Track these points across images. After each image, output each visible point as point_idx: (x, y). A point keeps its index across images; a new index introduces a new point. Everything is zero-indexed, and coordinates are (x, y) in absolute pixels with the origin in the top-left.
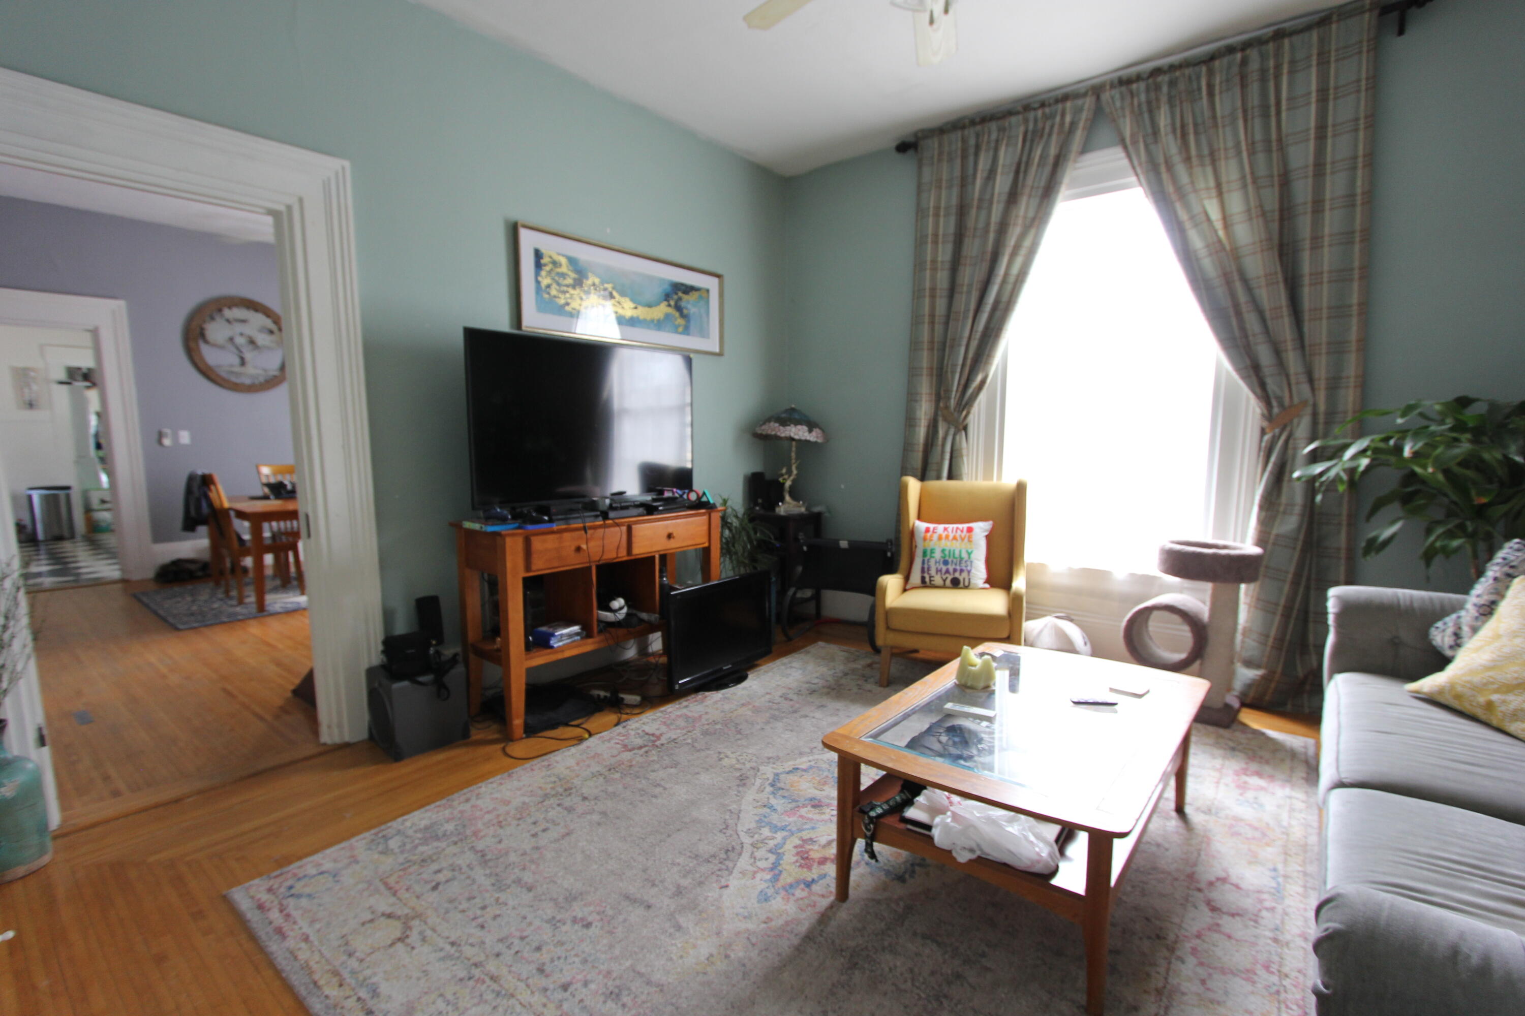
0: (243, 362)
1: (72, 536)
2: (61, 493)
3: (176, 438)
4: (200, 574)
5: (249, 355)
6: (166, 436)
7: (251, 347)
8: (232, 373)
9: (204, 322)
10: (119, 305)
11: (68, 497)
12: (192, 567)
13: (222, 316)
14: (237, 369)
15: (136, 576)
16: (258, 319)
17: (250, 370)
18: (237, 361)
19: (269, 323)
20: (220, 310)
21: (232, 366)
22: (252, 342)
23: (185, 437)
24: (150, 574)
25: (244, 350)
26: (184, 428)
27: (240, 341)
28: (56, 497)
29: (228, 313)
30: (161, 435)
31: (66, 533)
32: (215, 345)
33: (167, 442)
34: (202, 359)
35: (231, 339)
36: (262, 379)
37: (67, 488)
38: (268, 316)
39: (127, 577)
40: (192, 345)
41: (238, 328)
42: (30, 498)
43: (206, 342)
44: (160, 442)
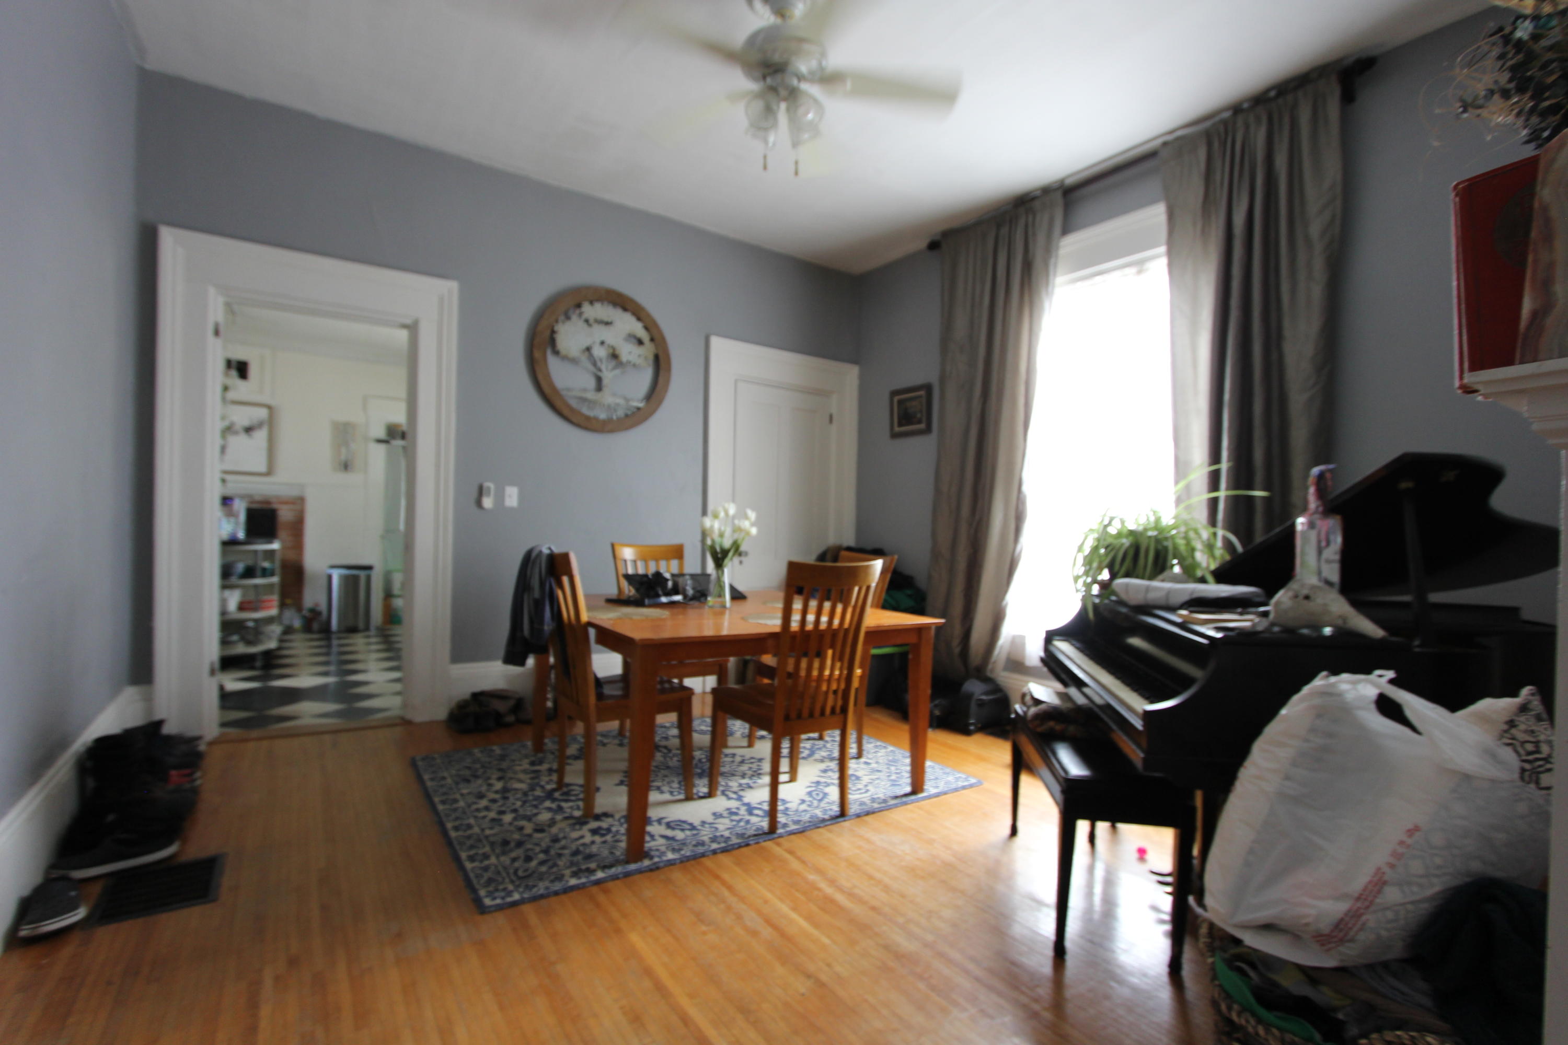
0: (599, 387)
1: (367, 628)
2: (362, 574)
3: (500, 497)
4: (511, 719)
5: (608, 375)
6: (488, 494)
7: (613, 363)
8: (584, 400)
9: (557, 321)
10: (449, 288)
11: (369, 579)
12: (501, 706)
13: (581, 314)
14: (591, 395)
15: (419, 717)
16: (627, 324)
17: (607, 398)
18: (592, 383)
19: (638, 329)
20: (579, 306)
21: (585, 390)
22: (614, 356)
23: (512, 496)
24: (441, 714)
25: (603, 367)
26: (512, 484)
27: (600, 352)
28: (356, 579)
29: (589, 311)
30: (481, 491)
31: (361, 625)
32: (566, 358)
33: (488, 502)
34: (548, 376)
35: (588, 349)
36: (621, 413)
37: (369, 568)
38: (639, 319)
39: (409, 716)
40: (537, 354)
41: (601, 333)
42: (330, 577)
43: (556, 352)
44: (479, 503)
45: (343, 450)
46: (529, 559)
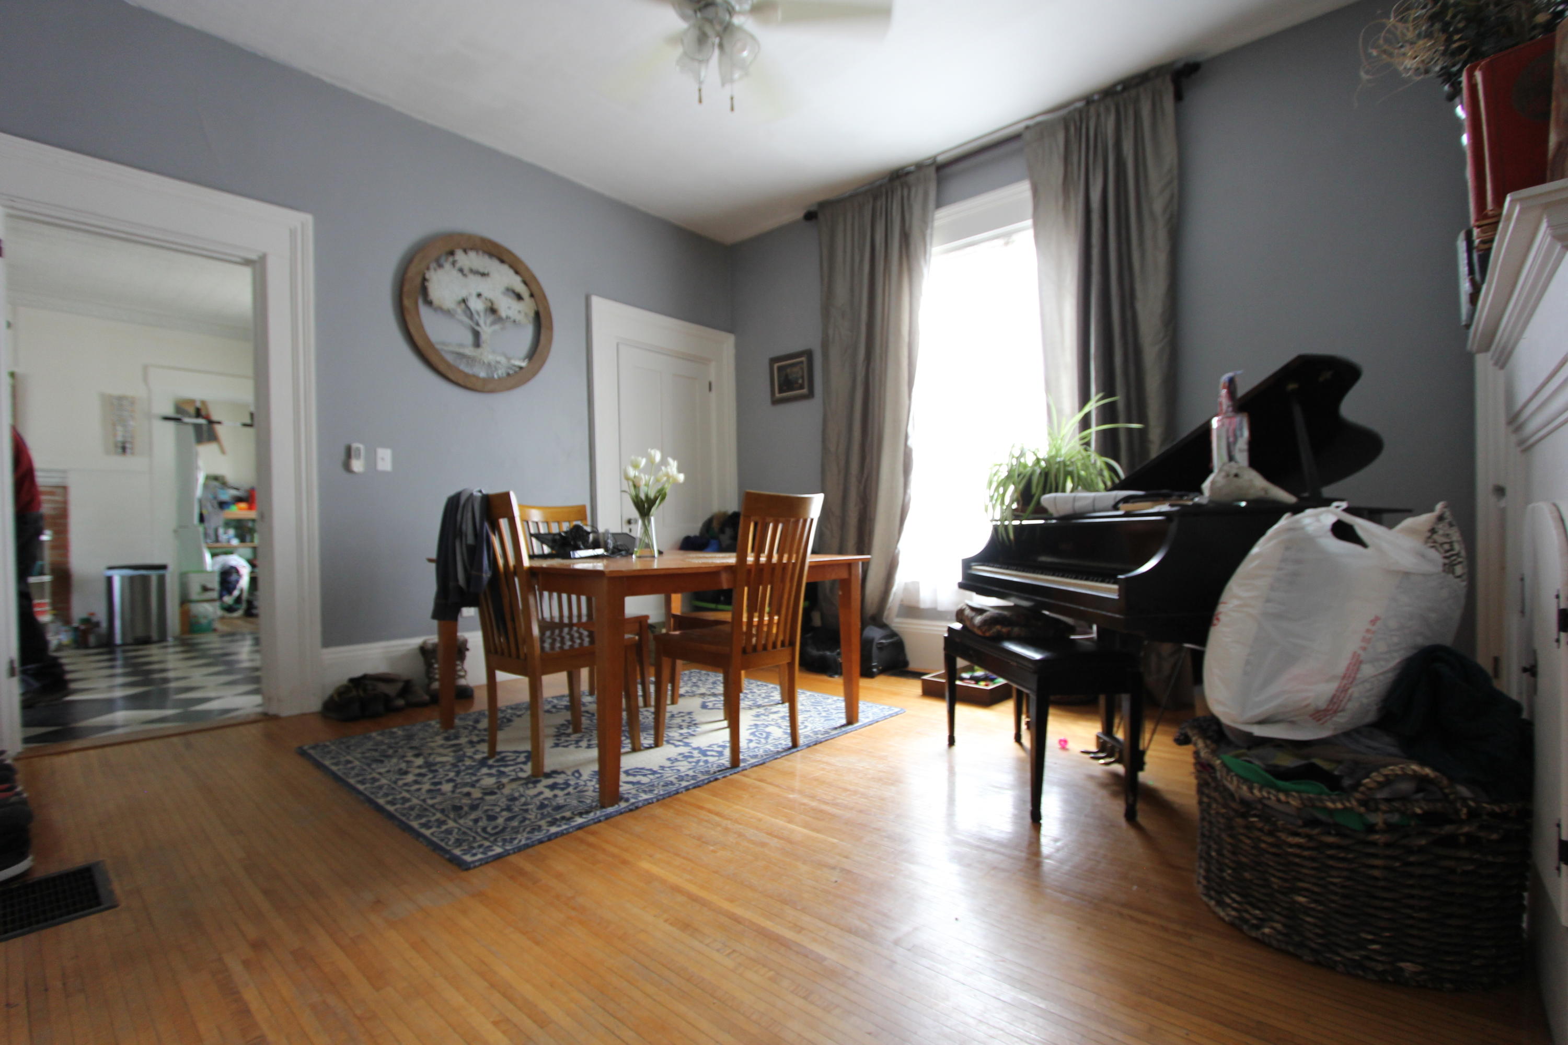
0: (477, 343)
1: (162, 638)
2: (154, 574)
3: (371, 461)
4: (401, 702)
5: (487, 330)
6: (358, 456)
7: (491, 318)
8: (461, 356)
9: (428, 268)
10: (302, 221)
11: (162, 580)
12: (390, 690)
13: (454, 263)
14: (469, 351)
15: (287, 710)
16: (503, 277)
17: (487, 355)
18: (469, 338)
19: (517, 283)
20: (452, 253)
21: (461, 345)
22: (493, 310)
23: (385, 460)
24: (314, 704)
25: (481, 322)
26: (384, 446)
27: (477, 305)
28: (145, 580)
29: (466, 260)
30: (349, 453)
31: (155, 635)
32: (439, 309)
33: (357, 465)
34: (421, 327)
35: (464, 301)
36: (501, 372)
37: (164, 567)
38: (517, 272)
39: (273, 710)
40: (407, 302)
41: (475, 285)
42: (110, 580)
43: (429, 303)
44: (347, 467)
45: (120, 429)
46: (454, 506)
